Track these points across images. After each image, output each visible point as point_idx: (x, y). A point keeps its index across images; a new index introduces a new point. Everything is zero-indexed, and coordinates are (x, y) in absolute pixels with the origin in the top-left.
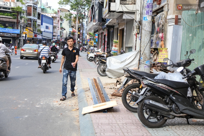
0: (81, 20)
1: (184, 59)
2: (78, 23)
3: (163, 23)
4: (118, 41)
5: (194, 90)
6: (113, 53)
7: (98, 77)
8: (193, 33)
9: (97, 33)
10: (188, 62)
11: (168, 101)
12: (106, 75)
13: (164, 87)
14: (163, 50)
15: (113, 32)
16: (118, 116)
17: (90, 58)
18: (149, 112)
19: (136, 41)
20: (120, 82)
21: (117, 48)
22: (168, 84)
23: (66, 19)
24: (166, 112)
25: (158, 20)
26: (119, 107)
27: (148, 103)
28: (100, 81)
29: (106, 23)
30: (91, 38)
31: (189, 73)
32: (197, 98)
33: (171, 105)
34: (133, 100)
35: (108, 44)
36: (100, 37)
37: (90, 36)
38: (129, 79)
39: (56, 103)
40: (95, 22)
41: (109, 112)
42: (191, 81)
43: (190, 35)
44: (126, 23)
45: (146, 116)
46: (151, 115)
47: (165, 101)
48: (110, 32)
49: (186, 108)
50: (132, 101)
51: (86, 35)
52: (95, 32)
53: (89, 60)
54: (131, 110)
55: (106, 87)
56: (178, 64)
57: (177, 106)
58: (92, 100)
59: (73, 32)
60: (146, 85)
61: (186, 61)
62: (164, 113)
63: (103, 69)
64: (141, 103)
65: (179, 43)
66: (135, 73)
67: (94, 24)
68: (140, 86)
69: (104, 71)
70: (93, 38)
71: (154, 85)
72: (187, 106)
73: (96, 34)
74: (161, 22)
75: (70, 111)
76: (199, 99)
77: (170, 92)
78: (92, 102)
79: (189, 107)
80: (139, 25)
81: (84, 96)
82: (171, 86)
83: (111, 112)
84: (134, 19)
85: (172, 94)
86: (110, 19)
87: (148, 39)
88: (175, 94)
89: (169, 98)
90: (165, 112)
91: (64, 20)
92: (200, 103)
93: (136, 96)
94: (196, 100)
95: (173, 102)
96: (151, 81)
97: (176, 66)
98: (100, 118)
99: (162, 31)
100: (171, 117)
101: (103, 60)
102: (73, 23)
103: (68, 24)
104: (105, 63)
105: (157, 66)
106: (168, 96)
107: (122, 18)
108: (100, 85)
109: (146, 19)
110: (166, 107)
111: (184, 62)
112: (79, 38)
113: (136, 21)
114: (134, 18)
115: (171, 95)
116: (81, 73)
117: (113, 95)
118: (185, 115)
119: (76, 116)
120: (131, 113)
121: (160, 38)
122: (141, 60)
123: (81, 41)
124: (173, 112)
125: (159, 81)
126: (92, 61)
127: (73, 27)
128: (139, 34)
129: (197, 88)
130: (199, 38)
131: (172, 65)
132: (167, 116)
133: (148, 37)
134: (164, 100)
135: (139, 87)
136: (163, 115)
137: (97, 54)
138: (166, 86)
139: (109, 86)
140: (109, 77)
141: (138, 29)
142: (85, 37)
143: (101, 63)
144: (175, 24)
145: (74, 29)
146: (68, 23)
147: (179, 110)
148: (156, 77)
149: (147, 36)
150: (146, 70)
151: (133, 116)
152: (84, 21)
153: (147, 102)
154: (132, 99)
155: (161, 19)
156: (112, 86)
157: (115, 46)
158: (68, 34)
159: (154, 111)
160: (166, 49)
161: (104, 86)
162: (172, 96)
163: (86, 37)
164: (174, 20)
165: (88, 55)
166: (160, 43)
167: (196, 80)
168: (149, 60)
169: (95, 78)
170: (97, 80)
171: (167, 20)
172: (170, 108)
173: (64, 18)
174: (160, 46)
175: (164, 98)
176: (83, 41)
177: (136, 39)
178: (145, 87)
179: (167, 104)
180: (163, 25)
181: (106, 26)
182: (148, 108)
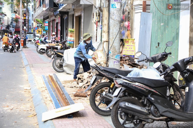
0: (26, 4)
1: (159, 53)
2: (22, 8)
3: (129, 10)
4: (74, 30)
5: (171, 88)
6: (68, 43)
7: (54, 73)
8: (165, 21)
9: (48, 20)
10: (165, 56)
11: (145, 103)
12: (63, 71)
13: (141, 86)
14: (130, 41)
15: (67, 19)
16: (86, 121)
17: (41, 50)
18: (125, 116)
19: (97, 30)
20: (82, 79)
21: (73, 39)
22: (146, 83)
23: (7, 3)
24: (145, 116)
25: (123, 6)
26: (86, 111)
27: (123, 106)
28: (57, 78)
29: (58, 9)
30: (38, 25)
31: (168, 70)
32: (175, 97)
33: (149, 107)
34: (103, 101)
35: (62, 33)
36: (52, 25)
37: (37, 24)
38: (98, 77)
39: (7, 108)
40: (45, 7)
41: (75, 117)
42: (167, 78)
43: (162, 24)
44: (84, 9)
45: (121, 121)
46: (127, 120)
47: (143, 103)
48: (64, 19)
49: (166, 109)
50: (102, 103)
51: (33, 22)
52: (44, 19)
53: (40, 53)
54: (101, 114)
55: (65, 85)
56: (152, 58)
57: (156, 108)
58: (51, 103)
59: (16, 18)
60: (120, 84)
61: (162, 55)
62: (142, 117)
63: (60, 64)
64: (116, 106)
65: (149, 33)
66: (105, 70)
67: (44, 9)
68: (110, 85)
69: (61, 66)
70: (41, 25)
71: (129, 85)
72: (167, 108)
73: (46, 21)
74: (127, 9)
75: (26, 117)
76: (177, 98)
77: (148, 92)
78: (52, 105)
79: (169, 109)
80: (100, 11)
81: (41, 97)
82: (149, 85)
83: (77, 117)
84: (93, 5)
85: (150, 94)
86: (63, 4)
87: (117, 30)
88: (153, 94)
89: (147, 99)
90: (143, 115)
91: (4, 4)
92: (178, 102)
93: (107, 97)
94: (174, 99)
95: (151, 103)
96: (126, 80)
97: (150, 60)
98: (65, 125)
99: (128, 19)
100: (149, 121)
101: (59, 53)
102: (16, 8)
103: (9, 9)
104: (62, 57)
105: (124, 60)
106: (146, 96)
107: (80, 3)
108: (59, 83)
109: (114, 7)
110: (144, 110)
111: (160, 56)
112: (26, 26)
113: (95, 7)
114: (93, 3)
115: (149, 96)
116: (32, 69)
117: (76, 96)
118: (165, 117)
119: (34, 124)
120: (100, 117)
121: (126, 27)
122: (110, 54)
123: (27, 29)
124: (151, 115)
125: (135, 80)
126: (43, 53)
127: (15, 12)
128: (99, 21)
129: (174, 86)
130: (172, 27)
131: (146, 60)
132: (145, 120)
133: (117, 28)
134: (141, 101)
135: (109, 87)
136: (141, 119)
137: (50, 45)
138: (143, 85)
139: (69, 85)
140: (67, 74)
141: (98, 16)
142: (31, 24)
143: (56, 57)
144: (143, 11)
145: (17, 15)
146: (9, 7)
147: (159, 112)
148: (129, 74)
149: (115, 27)
150: (115, 66)
151: (103, 121)
152: (30, 5)
153: (122, 104)
154: (101, 101)
155: (126, 5)
156: (73, 84)
157: (71, 36)
158: (11, 21)
159: (130, 115)
160: (133, 40)
161: (63, 85)
162: (151, 96)
163: (33, 25)
164: (142, 7)
165: (37, 47)
166: (126, 33)
167: (173, 76)
168: (119, 55)
169: (51, 75)
170: (53, 76)
171: (134, 7)
172: (149, 110)
173: (4, 2)
174: (126, 36)
175: (141, 99)
176: (29, 29)
177: (97, 27)
178: (119, 87)
179: (144, 106)
180: (129, 13)
181: (59, 12)
182: (123, 112)
